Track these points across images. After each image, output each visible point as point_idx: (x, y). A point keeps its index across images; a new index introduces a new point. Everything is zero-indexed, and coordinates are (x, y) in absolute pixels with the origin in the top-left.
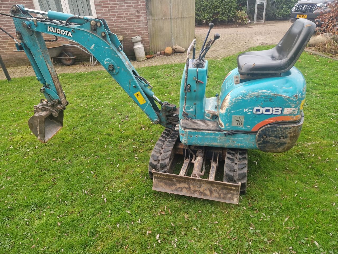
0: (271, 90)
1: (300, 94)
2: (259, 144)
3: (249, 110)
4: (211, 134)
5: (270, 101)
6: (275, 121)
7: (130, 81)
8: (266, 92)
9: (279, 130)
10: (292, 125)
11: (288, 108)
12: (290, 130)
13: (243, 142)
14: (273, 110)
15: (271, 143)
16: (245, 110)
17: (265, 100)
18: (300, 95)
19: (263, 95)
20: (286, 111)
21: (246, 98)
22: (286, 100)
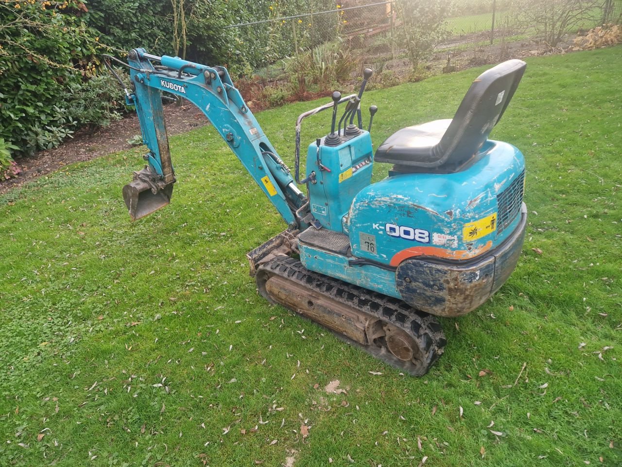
0: (409, 196)
1: (459, 210)
2: (401, 291)
3: (380, 227)
4: (333, 259)
5: (408, 216)
6: (421, 253)
7: (254, 159)
8: (401, 199)
9: (428, 272)
10: (449, 268)
11: (439, 234)
12: (446, 277)
13: (381, 283)
14: (415, 234)
15: (420, 294)
16: (375, 226)
17: (400, 212)
18: (457, 212)
19: (397, 204)
20: (437, 239)
21: (373, 204)
22: (433, 218)
